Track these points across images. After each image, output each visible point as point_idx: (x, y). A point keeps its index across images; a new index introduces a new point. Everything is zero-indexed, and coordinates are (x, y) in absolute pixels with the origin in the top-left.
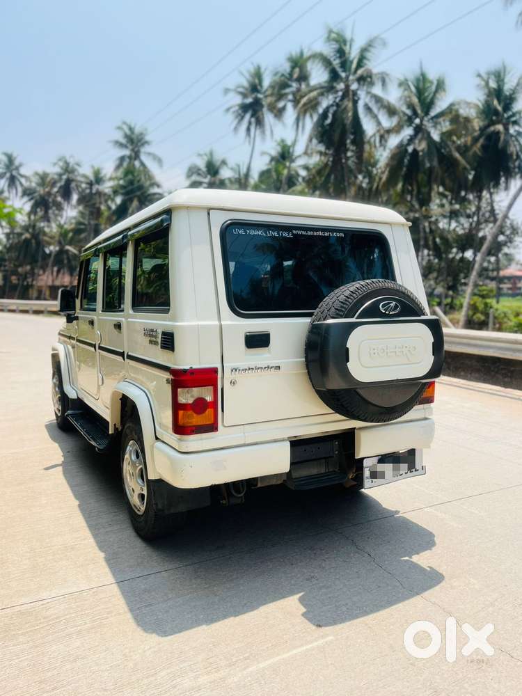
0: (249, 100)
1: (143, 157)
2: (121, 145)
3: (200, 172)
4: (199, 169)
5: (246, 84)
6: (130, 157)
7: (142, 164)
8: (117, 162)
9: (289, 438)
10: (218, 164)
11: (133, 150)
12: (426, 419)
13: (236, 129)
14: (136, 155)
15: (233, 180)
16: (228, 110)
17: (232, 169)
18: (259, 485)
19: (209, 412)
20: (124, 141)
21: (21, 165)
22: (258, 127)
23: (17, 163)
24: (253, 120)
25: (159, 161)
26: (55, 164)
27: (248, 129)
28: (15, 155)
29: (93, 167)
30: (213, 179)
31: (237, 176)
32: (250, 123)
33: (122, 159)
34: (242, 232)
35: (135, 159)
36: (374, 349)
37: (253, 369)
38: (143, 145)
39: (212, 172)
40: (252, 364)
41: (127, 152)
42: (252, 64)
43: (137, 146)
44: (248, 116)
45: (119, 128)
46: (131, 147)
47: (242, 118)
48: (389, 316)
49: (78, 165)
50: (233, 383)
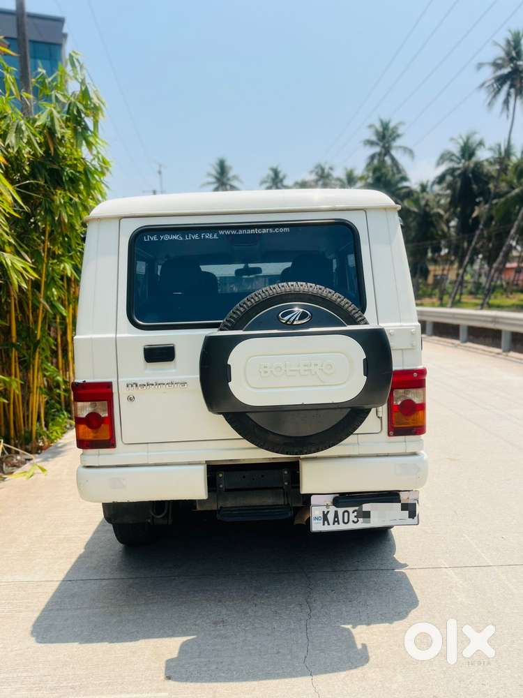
0: (506, 71)
1: (393, 152)
2: (371, 143)
3: (454, 158)
4: (453, 155)
5: (502, 54)
6: (380, 154)
7: (393, 159)
8: (368, 161)
9: (206, 461)
10: (474, 145)
11: (384, 147)
12: (414, 454)
13: (490, 104)
14: (387, 151)
15: (492, 160)
16: (483, 85)
17: (491, 149)
18: (199, 508)
19: (105, 427)
20: (374, 138)
21: (284, 177)
22: (518, 97)
23: (281, 176)
24: (512, 91)
25: (410, 152)
26: (311, 172)
27: (506, 102)
28: (279, 169)
29: (346, 169)
30: (467, 163)
31: (497, 156)
32: (509, 94)
33: (373, 157)
34: (154, 238)
35: (385, 155)
36: (265, 367)
37: (153, 385)
38: (394, 139)
39: (467, 155)
40: (151, 380)
41: (377, 149)
42: (510, 31)
43: (388, 142)
44: (506, 88)
45: (371, 126)
46: (381, 144)
47: (499, 91)
48: (292, 326)
49: (331, 168)
50: (131, 399)
